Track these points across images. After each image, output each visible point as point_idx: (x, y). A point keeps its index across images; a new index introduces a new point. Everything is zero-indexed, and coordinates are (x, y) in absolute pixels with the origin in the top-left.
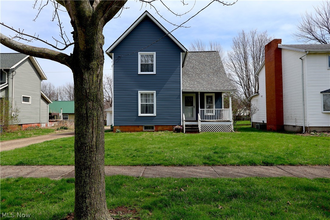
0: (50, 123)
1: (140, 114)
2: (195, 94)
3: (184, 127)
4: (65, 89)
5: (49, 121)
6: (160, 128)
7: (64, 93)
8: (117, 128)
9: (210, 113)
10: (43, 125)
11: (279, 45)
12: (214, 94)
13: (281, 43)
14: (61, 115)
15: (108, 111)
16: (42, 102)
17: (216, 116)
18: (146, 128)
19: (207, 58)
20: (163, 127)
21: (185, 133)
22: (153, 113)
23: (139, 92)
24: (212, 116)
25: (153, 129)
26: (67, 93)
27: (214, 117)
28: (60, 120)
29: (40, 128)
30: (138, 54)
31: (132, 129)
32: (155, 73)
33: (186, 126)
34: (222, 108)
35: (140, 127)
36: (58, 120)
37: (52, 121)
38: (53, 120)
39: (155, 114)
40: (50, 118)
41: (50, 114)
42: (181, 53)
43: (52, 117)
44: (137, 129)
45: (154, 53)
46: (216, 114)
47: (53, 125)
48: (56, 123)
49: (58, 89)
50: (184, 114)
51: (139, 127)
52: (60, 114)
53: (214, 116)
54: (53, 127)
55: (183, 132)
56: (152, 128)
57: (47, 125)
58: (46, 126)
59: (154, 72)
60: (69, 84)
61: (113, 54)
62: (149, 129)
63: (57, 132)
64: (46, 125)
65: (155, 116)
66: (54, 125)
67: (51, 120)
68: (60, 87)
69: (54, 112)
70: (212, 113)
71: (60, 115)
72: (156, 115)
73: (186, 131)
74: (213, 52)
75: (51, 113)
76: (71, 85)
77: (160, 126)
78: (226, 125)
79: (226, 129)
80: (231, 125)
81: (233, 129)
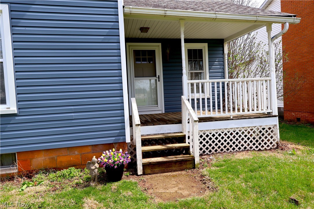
2: (160, 44)
3: (139, 150)
9: (198, 92)
12: (206, 45)
17: (214, 99)
20: (54, 155)
21: (144, 174)
24: (203, 99)
27: (209, 103)
46: (213, 95)
50: (133, 100)
53: (208, 99)
65: (14, 115)
70: (203, 92)
72: (19, 108)
77: (43, 153)
78: (263, 129)
79: (263, 138)
80: (276, 125)
81: (279, 137)
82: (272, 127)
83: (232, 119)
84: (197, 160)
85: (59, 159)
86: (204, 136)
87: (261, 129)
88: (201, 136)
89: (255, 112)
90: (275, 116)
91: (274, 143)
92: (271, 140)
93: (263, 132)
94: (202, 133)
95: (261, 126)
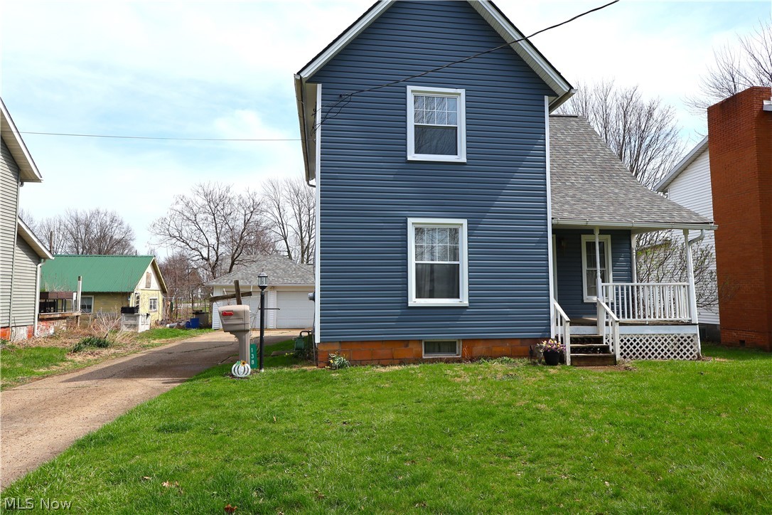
0: (42, 324)
1: (413, 301)
3: (568, 345)
4: (62, 227)
5: (40, 320)
6: (479, 349)
7: (61, 238)
8: (332, 349)
10: (21, 334)
11: (765, 103)
12: (609, 237)
13: (769, 99)
14: (77, 297)
15: (216, 286)
16: (21, 255)
18: (432, 346)
19: (563, 134)
20: (490, 345)
22: (458, 297)
23: (410, 221)
25: (454, 351)
26: (69, 236)
28: (76, 314)
29: (9, 343)
30: (406, 93)
31: (384, 352)
32: (464, 160)
33: (573, 340)
34: (632, 281)
35: (411, 346)
36: (68, 313)
37: (48, 317)
38: (52, 316)
39: (463, 300)
40: (43, 307)
41: (44, 295)
42: (546, 98)
43: (48, 304)
44: (402, 352)
45: (459, 91)
47: (52, 331)
48: (62, 325)
49: (42, 226)
51: (407, 346)
52: (75, 294)
54: (51, 337)
55: (563, 361)
56: (451, 346)
57: (31, 334)
58: (29, 336)
59: (461, 157)
60: (74, 214)
61: (319, 86)
62: (440, 351)
63: (78, 358)
64: (29, 332)
65: (466, 308)
66: (56, 330)
67: (47, 315)
68: (51, 219)
69: (55, 288)
71: (74, 299)
72: (470, 302)
73: (572, 357)
74: (571, 119)
75: (48, 293)
76: (79, 216)
77: (482, 342)
78: (682, 337)
79: (682, 347)
80: (696, 334)
81: (700, 348)
82: (691, 336)
83: (648, 325)
84: (618, 357)
85: (494, 349)
86: (625, 341)
87: (679, 337)
88: (622, 341)
89: (662, 318)
90: (695, 324)
91: (694, 354)
92: (691, 350)
93: (682, 340)
94: (622, 338)
95: (679, 334)
